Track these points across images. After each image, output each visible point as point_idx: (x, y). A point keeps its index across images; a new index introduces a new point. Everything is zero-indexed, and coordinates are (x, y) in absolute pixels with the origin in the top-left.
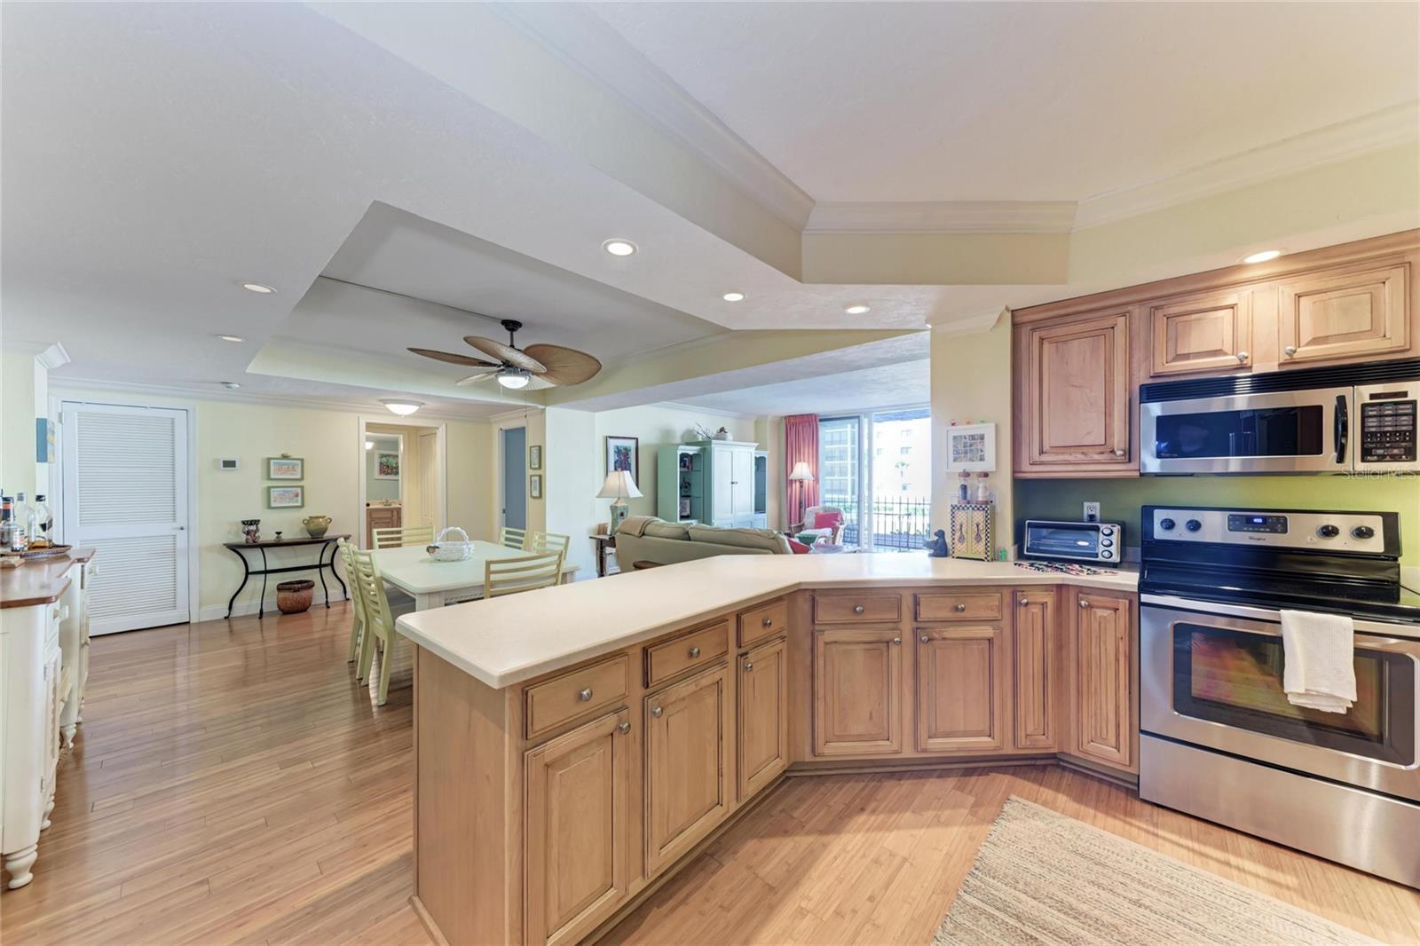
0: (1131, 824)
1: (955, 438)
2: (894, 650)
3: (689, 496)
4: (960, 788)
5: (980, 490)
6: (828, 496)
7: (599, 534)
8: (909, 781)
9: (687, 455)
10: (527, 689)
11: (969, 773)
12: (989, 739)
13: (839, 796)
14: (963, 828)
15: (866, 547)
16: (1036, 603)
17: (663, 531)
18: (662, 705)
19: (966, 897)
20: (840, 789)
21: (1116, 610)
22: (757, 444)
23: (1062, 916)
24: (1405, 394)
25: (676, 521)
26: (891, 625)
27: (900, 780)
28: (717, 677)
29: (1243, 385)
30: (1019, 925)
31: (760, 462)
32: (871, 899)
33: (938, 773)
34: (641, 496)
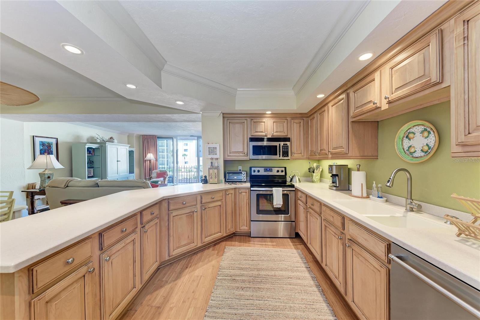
0: (250, 243)
1: (209, 148)
2: (195, 214)
3: (93, 167)
4: (213, 250)
5: (216, 163)
6: (161, 166)
7: (28, 189)
8: (200, 253)
9: (91, 148)
10: (32, 268)
11: (215, 245)
12: (220, 233)
13: (178, 267)
14: (216, 260)
15: (175, 184)
16: (230, 194)
17: (80, 184)
18: (109, 256)
19: (219, 278)
20: (179, 264)
21: (246, 192)
22: (129, 145)
23: (239, 271)
24: (287, 144)
25: (86, 179)
26: (194, 207)
27: (197, 254)
28: (133, 238)
29: (265, 140)
30: (231, 278)
31: (131, 153)
32: (193, 292)
33: (207, 248)
34: (63, 167)
